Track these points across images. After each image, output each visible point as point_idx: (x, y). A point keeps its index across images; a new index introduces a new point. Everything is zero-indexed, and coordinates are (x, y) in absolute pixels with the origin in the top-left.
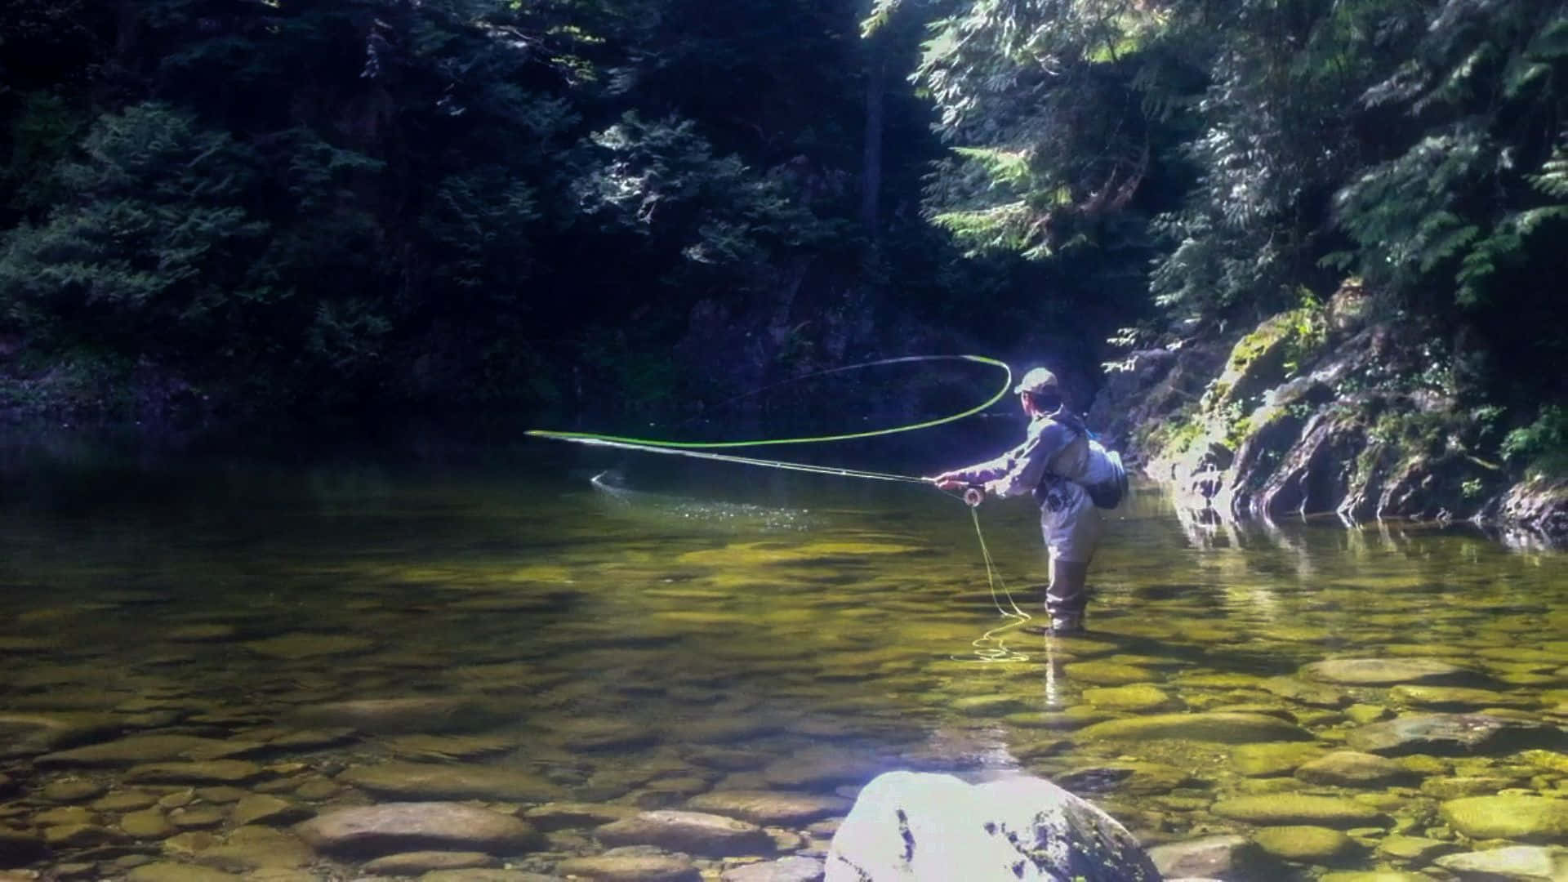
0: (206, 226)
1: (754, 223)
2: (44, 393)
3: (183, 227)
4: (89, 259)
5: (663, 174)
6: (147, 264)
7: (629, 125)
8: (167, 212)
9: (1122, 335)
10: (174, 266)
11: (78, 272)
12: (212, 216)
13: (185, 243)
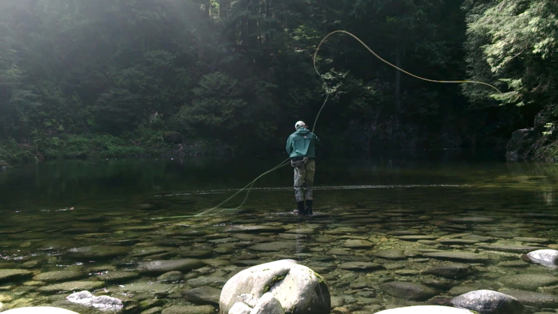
0: (234, 104)
1: (367, 98)
2: (197, 149)
3: (228, 104)
4: (205, 114)
5: (343, 85)
6: (219, 114)
7: (332, 72)
8: (223, 101)
9: (548, 125)
10: (227, 115)
11: (203, 117)
12: (235, 102)
13: (228, 109)
